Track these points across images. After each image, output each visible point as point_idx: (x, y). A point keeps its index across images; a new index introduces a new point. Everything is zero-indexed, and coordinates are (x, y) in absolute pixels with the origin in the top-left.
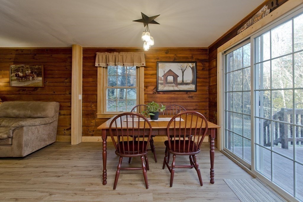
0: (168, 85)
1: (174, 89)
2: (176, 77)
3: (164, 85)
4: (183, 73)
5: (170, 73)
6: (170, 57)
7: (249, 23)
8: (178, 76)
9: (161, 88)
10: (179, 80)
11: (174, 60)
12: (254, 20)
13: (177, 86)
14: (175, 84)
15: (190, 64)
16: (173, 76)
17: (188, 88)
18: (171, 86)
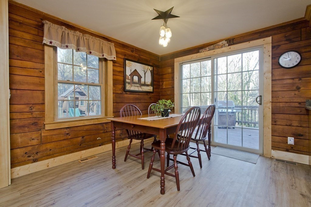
0: (134, 85)
1: (139, 89)
2: (140, 77)
3: (131, 85)
4: (145, 74)
5: (135, 73)
6: (135, 56)
7: (211, 48)
8: (142, 77)
9: (128, 87)
10: (142, 80)
11: (139, 60)
12: (215, 47)
13: (141, 87)
14: (139, 84)
15: (150, 67)
16: (138, 77)
17: (149, 90)
18: (136, 86)
